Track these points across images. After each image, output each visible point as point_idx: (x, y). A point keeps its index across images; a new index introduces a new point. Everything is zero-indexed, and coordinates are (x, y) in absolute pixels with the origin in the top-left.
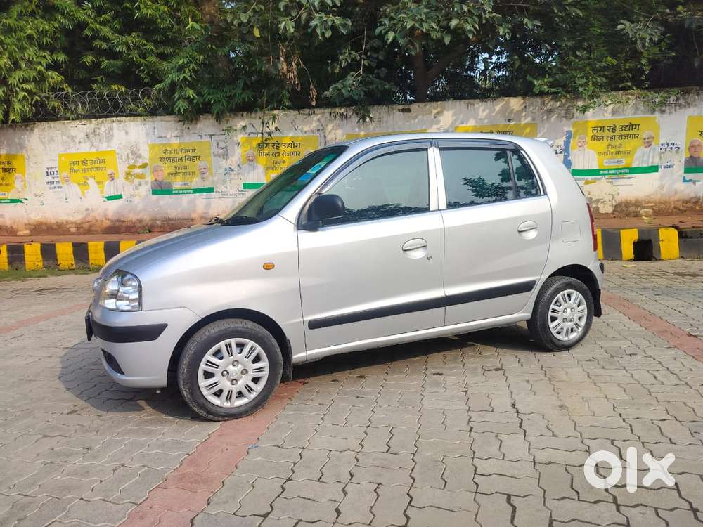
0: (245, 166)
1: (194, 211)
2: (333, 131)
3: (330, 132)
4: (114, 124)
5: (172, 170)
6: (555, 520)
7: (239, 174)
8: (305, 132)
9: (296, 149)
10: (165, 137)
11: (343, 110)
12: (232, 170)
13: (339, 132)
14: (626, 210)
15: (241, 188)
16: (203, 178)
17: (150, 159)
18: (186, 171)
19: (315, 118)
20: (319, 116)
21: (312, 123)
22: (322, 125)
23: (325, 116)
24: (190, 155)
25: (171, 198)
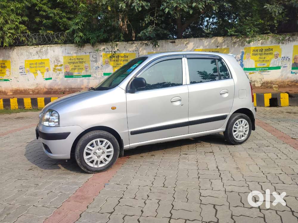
0: (104, 66)
1: (83, 85)
3: (141, 51)
4: (49, 48)
5: (73, 67)
6: (234, 215)
7: (102, 69)
8: (130, 51)
9: (126, 59)
10: (70, 53)
11: (146, 42)
12: (99, 67)
13: (145, 51)
14: (267, 85)
15: (103, 75)
16: (86, 71)
17: (64, 62)
18: (79, 68)
19: (134, 45)
20: (136, 44)
21: (133, 48)
22: (137, 48)
23: (139, 45)
24: (81, 61)
25: (72, 79)
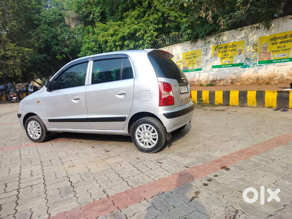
0: (213, 58)
1: (195, 78)
2: (252, 37)
3: (251, 37)
4: (173, 47)
5: (188, 62)
7: (211, 62)
8: (239, 39)
9: (234, 48)
10: (187, 50)
11: (257, 25)
12: (208, 60)
13: (255, 36)
15: (211, 68)
16: (198, 65)
17: (182, 59)
19: (243, 31)
20: (245, 30)
21: (242, 34)
22: (247, 34)
23: (248, 30)
24: (194, 55)
25: (188, 73)
